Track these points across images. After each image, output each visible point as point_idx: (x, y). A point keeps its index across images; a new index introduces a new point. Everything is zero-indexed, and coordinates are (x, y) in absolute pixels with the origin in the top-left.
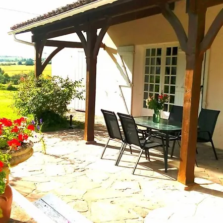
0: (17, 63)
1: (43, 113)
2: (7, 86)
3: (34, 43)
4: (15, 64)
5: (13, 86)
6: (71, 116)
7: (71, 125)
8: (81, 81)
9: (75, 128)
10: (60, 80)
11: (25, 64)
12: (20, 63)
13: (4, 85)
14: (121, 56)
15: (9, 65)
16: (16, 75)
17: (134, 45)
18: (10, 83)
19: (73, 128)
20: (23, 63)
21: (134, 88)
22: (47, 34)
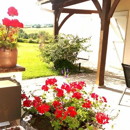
0: (31, 27)
1: (60, 61)
2: (29, 40)
3: (53, 11)
4: (30, 27)
5: (33, 40)
6: (80, 64)
7: (79, 70)
8: (89, 38)
9: (83, 72)
10: (73, 37)
11: (36, 27)
12: (33, 27)
13: (27, 40)
14: (116, 19)
15: (27, 28)
16: (31, 34)
17: (128, 10)
18: (31, 38)
19: (81, 73)
20: (35, 26)
21: (126, 43)
22: (64, 3)
